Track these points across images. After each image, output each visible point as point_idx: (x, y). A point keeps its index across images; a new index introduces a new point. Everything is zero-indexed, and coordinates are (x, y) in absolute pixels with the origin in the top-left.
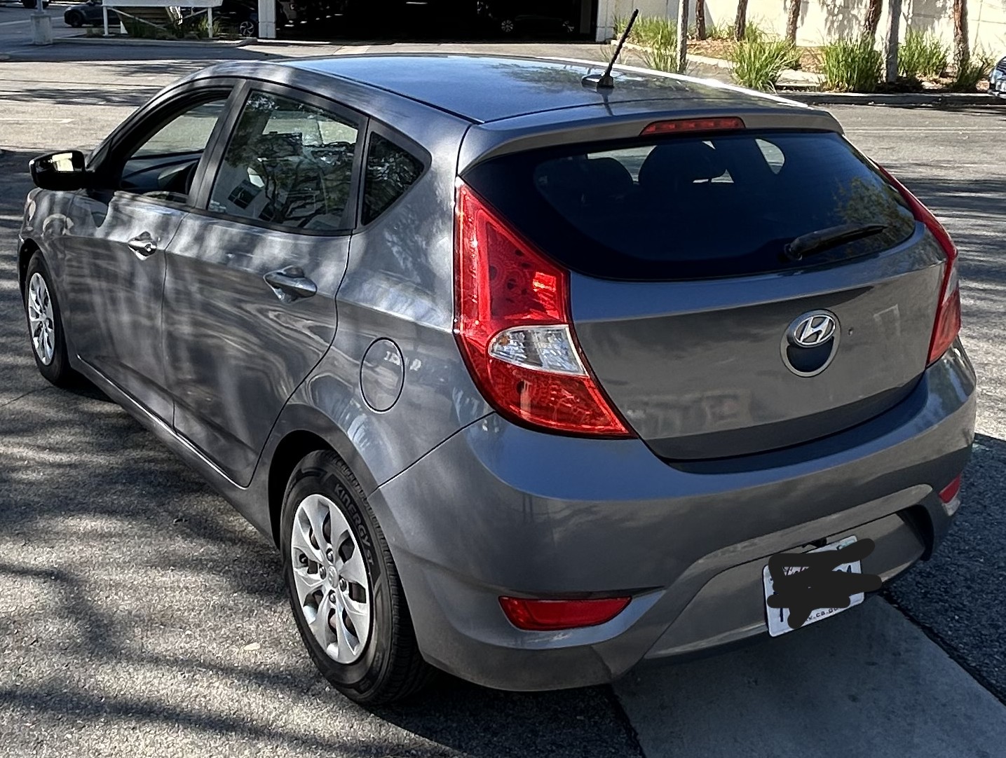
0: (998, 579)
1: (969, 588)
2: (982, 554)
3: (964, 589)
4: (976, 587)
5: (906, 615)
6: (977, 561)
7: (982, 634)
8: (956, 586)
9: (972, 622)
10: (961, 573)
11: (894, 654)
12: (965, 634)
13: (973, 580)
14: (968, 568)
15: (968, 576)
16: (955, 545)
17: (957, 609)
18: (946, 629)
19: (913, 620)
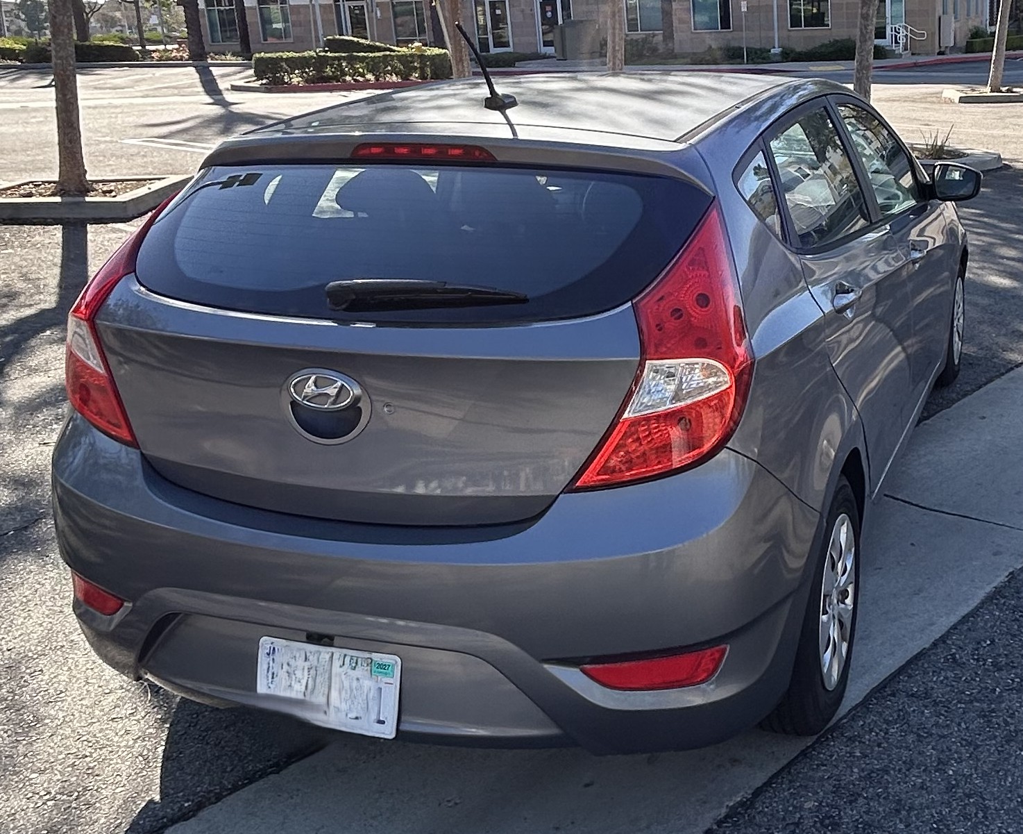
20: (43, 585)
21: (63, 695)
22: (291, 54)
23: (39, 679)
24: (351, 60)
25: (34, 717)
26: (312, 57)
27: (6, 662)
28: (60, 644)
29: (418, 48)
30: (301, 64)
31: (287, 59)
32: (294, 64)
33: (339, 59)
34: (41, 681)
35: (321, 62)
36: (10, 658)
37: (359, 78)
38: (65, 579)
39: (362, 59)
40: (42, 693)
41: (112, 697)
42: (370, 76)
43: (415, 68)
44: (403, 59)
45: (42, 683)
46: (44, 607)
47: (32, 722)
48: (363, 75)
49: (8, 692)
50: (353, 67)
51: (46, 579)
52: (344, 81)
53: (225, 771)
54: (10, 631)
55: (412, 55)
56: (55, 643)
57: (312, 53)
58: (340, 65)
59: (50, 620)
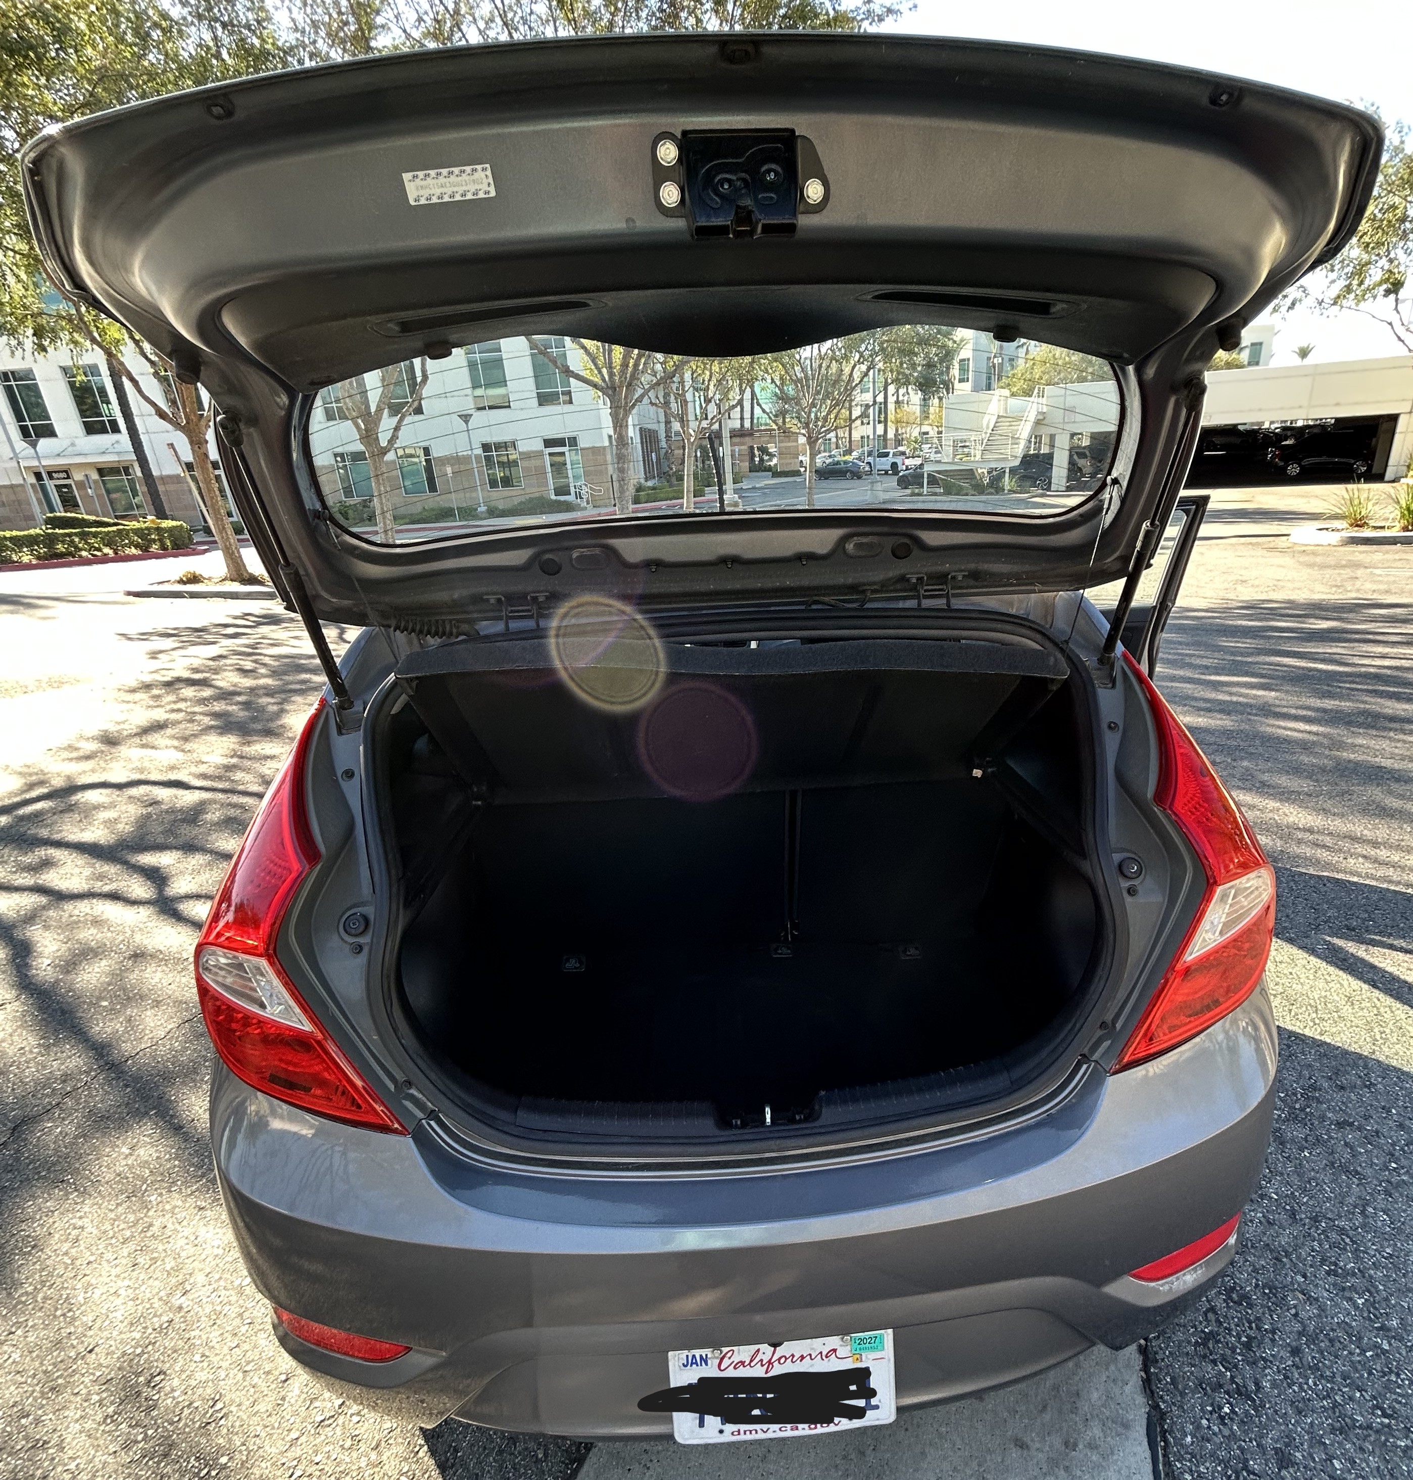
0: (1363, 1352)
1: (1296, 1352)
2: (1371, 1288)
3: (1284, 1354)
4: (1309, 1355)
5: (1145, 1368)
6: (1350, 1299)
7: (1246, 1468)
8: (1273, 1340)
9: (1246, 1432)
10: (1302, 1314)
11: (1066, 1444)
12: (1213, 1454)
13: (1313, 1339)
14: (1322, 1309)
15: (1312, 1326)
16: (1332, 1254)
17: (1242, 1393)
18: (1190, 1428)
19: (1148, 1384)
20: (82, 1228)
21: (219, 1405)
22: (15, 533)
23: (168, 1389)
24: (83, 536)
25: (198, 1459)
26: (38, 535)
27: (98, 1374)
28: (165, 1318)
29: (152, 521)
30: (31, 542)
31: (11, 539)
32: (19, 543)
33: (69, 535)
34: (173, 1390)
35: (50, 541)
36: (101, 1365)
37: (96, 553)
38: (111, 1211)
39: (95, 535)
40: (186, 1412)
41: (297, 1385)
42: (107, 550)
43: (154, 541)
44: (138, 532)
45: (176, 1394)
46: (104, 1263)
47: (200, 1470)
48: (99, 550)
49: (130, 1426)
50: (86, 543)
51: (81, 1218)
52: (80, 556)
53: (537, 1461)
54: (74, 1319)
55: (147, 528)
56: (155, 1320)
57: (38, 531)
58: (72, 541)
59: (127, 1282)
